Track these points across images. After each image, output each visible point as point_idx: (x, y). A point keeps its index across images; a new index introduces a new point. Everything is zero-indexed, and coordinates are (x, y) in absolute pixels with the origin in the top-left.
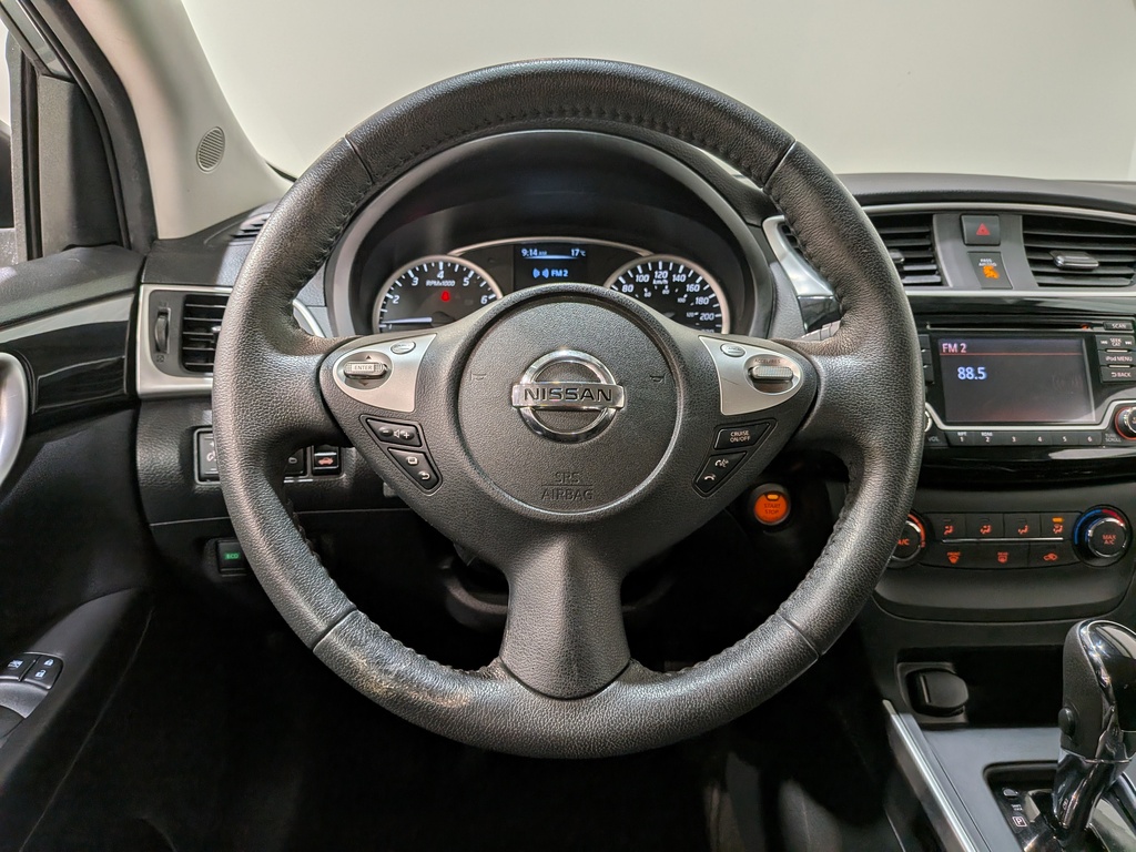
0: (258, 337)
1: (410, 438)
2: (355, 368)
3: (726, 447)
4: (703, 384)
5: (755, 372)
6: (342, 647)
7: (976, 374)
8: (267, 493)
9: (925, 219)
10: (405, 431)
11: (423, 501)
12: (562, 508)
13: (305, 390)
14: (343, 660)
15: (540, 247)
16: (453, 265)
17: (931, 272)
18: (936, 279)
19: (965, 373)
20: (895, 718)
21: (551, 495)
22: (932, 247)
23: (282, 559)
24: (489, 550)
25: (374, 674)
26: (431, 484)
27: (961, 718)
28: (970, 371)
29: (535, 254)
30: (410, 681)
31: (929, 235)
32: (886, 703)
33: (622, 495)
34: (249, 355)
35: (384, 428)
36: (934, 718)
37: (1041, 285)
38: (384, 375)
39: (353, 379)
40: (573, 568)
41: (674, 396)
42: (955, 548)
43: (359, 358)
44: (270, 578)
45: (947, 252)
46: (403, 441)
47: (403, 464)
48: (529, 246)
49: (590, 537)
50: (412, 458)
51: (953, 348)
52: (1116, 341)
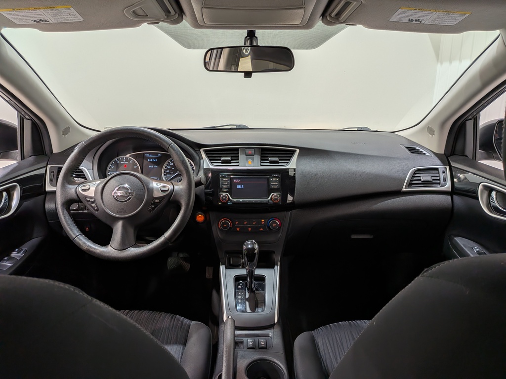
0: (65, 181)
2: (83, 188)
3: (154, 203)
4: (150, 191)
5: (161, 189)
6: (78, 240)
8: (65, 212)
9: (237, 149)
10: (92, 200)
11: (96, 213)
12: (122, 215)
13: (73, 191)
14: (78, 243)
15: (150, 154)
16: (128, 158)
17: (238, 162)
18: (238, 164)
19: (239, 187)
20: (221, 267)
21: (118, 213)
22: (238, 156)
23: (68, 224)
24: (108, 223)
25: (84, 245)
26: (97, 210)
27: (241, 267)
28: (240, 186)
29: (149, 156)
30: (91, 247)
31: (238, 153)
32: (220, 263)
33: (133, 212)
34: (63, 186)
35: (88, 200)
36: (230, 266)
37: (261, 165)
38: (89, 189)
39: (83, 190)
40: (124, 227)
41: (145, 193)
42: (238, 227)
43: (84, 186)
44: (65, 228)
45: (242, 157)
46: (92, 202)
47: (92, 206)
48: (147, 154)
49: (128, 221)
50: (93, 205)
51: (236, 181)
52: (274, 179)
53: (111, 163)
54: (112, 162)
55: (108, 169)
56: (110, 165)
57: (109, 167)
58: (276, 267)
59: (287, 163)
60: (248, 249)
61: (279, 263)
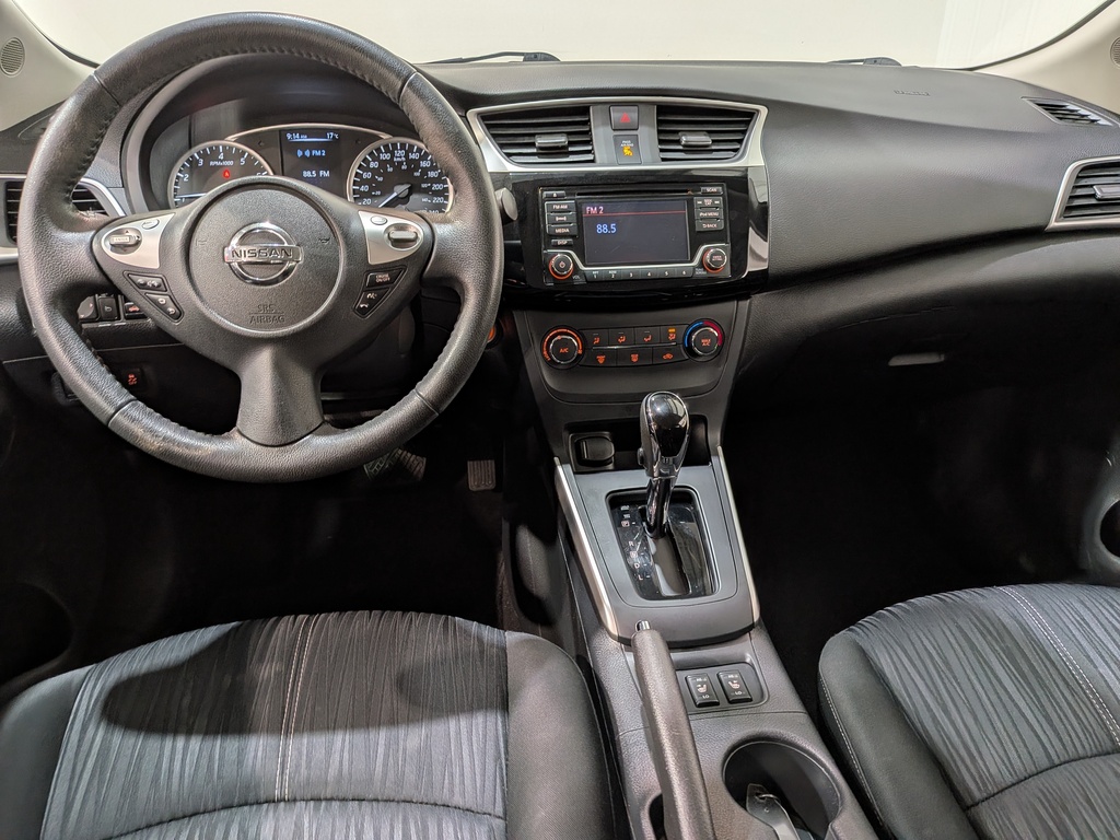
0: (46, 221)
1: (159, 286)
2: (116, 240)
3: (374, 286)
4: (357, 245)
5: (391, 236)
6: (126, 422)
7: (609, 228)
8: (65, 327)
9: (584, 110)
10: (155, 282)
11: (173, 327)
12: (266, 328)
13: (81, 254)
14: (127, 430)
15: (302, 131)
16: (231, 148)
17: (589, 152)
18: (590, 157)
19: (602, 229)
20: (560, 469)
21: (254, 321)
22: (588, 133)
23: (79, 369)
24: (221, 357)
25: (148, 437)
26: (178, 316)
27: (611, 466)
28: (605, 227)
29: (297, 138)
30: (173, 441)
31: (587, 123)
32: (556, 459)
33: (305, 318)
34: (41, 235)
35: (141, 280)
36: (587, 466)
37: (664, 160)
38: (138, 243)
39: (116, 247)
40: (279, 368)
41: (337, 251)
42: (603, 353)
43: (119, 232)
44: (74, 382)
45: (601, 134)
46: (153, 288)
47: (156, 303)
48: (292, 131)
49: (291, 347)
50: (162, 300)
51: (594, 210)
52: (708, 202)
53: (178, 166)
54: (183, 160)
55: (172, 186)
56: (175, 173)
57: (173, 179)
58: (714, 459)
59: (736, 150)
60: (658, 418)
61: (720, 449)
